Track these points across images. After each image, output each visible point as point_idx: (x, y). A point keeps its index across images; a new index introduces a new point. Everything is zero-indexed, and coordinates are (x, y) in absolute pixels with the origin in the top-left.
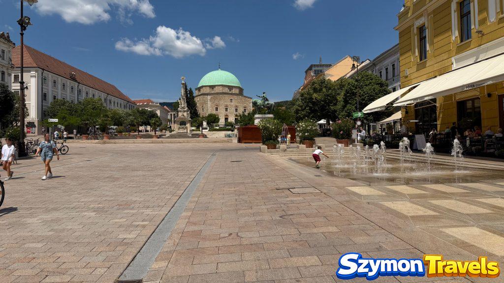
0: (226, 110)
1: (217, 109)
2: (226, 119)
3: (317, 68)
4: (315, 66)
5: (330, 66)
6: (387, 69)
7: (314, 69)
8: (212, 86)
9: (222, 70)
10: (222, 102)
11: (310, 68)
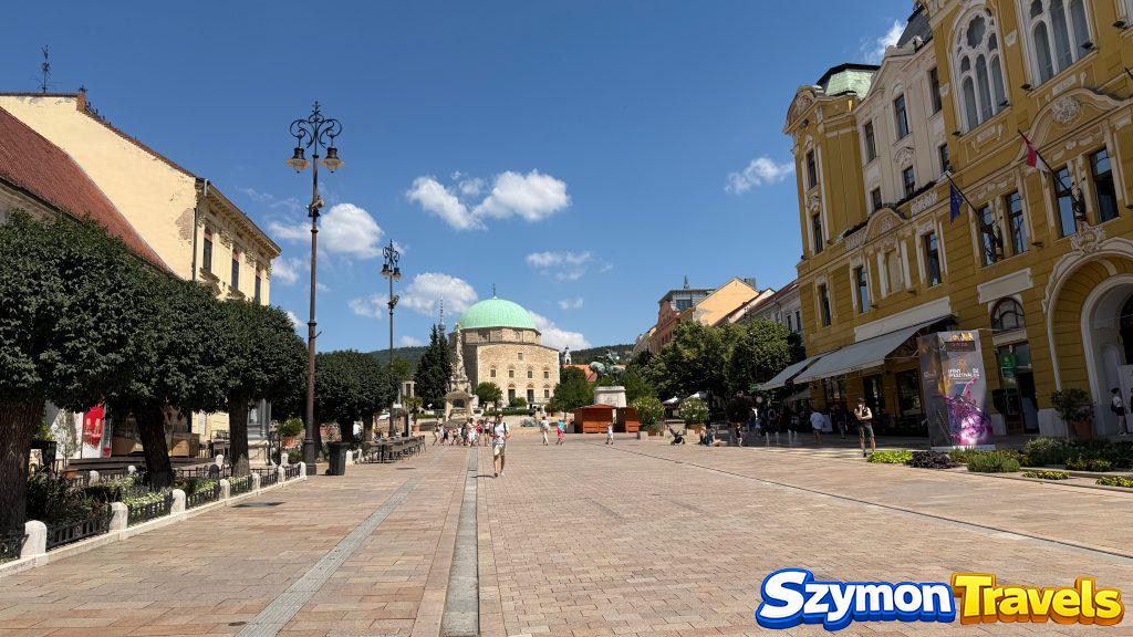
0: (511, 374)
1: (493, 374)
2: (511, 392)
3: (681, 298)
4: (677, 292)
5: (705, 293)
6: (798, 313)
7: (675, 298)
8: (484, 329)
9: (499, 298)
10: (502, 360)
11: (668, 299)
